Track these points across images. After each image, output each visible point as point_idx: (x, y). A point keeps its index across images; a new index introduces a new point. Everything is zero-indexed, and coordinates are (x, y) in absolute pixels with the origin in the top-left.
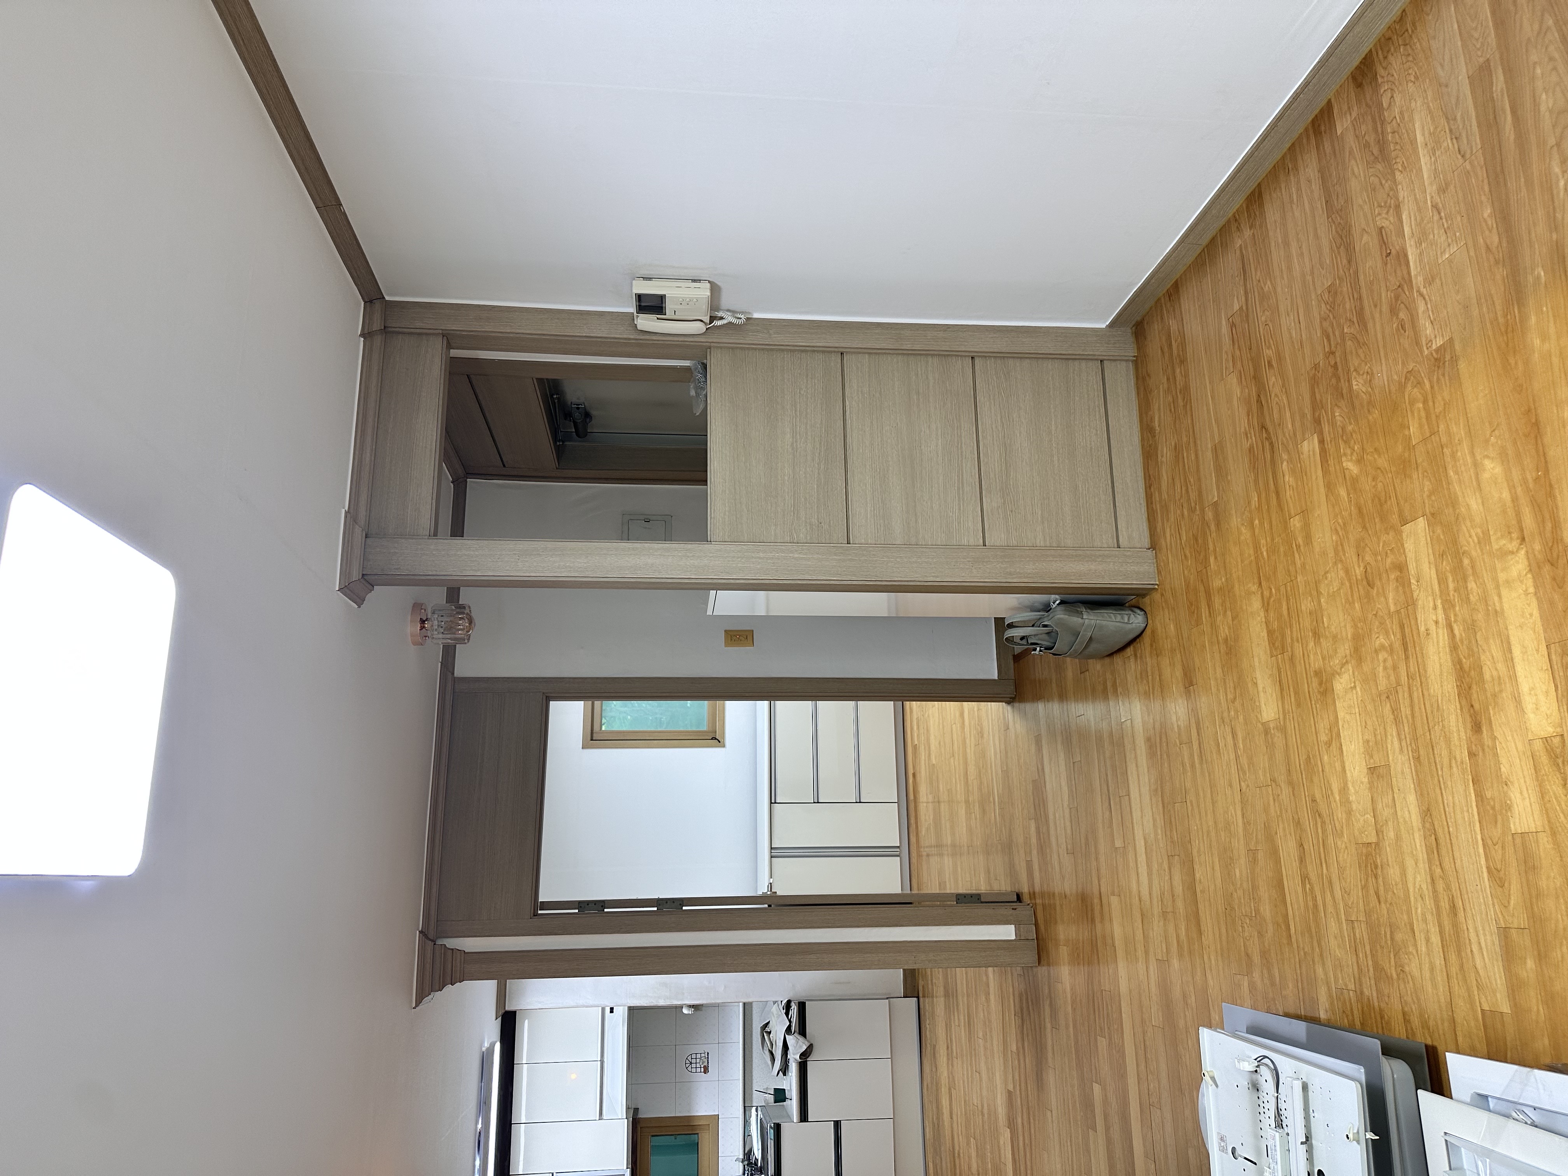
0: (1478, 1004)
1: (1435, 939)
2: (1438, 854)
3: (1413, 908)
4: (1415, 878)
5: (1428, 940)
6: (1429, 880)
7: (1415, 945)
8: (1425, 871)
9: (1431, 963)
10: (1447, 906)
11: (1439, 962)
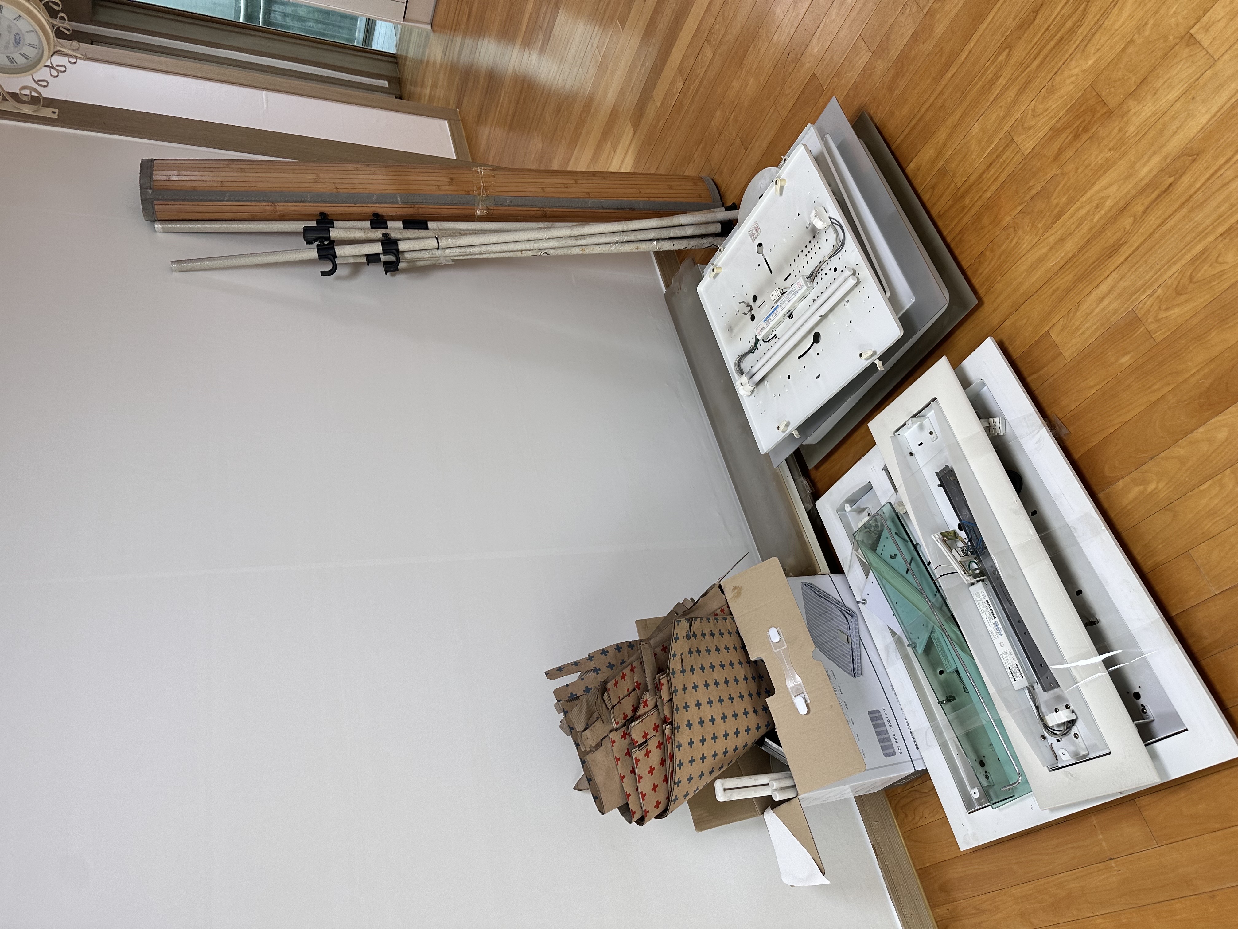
0: (1050, 325)
1: (1070, 246)
2: (1157, 198)
3: (1078, 203)
4: (1110, 185)
5: (1062, 240)
6: (1121, 204)
7: (1048, 228)
8: (1127, 193)
9: (1046, 255)
10: (1112, 241)
11: (1052, 262)
